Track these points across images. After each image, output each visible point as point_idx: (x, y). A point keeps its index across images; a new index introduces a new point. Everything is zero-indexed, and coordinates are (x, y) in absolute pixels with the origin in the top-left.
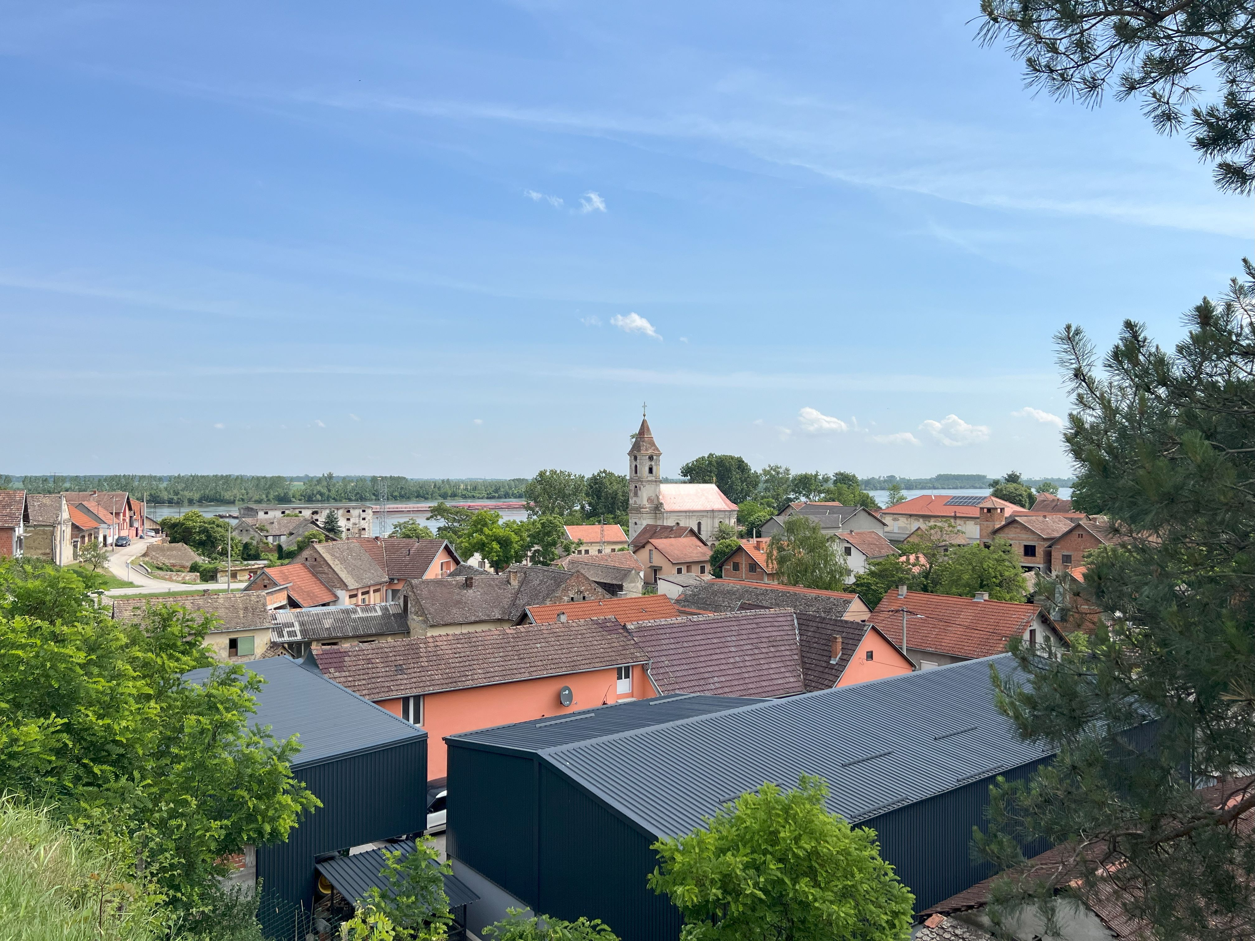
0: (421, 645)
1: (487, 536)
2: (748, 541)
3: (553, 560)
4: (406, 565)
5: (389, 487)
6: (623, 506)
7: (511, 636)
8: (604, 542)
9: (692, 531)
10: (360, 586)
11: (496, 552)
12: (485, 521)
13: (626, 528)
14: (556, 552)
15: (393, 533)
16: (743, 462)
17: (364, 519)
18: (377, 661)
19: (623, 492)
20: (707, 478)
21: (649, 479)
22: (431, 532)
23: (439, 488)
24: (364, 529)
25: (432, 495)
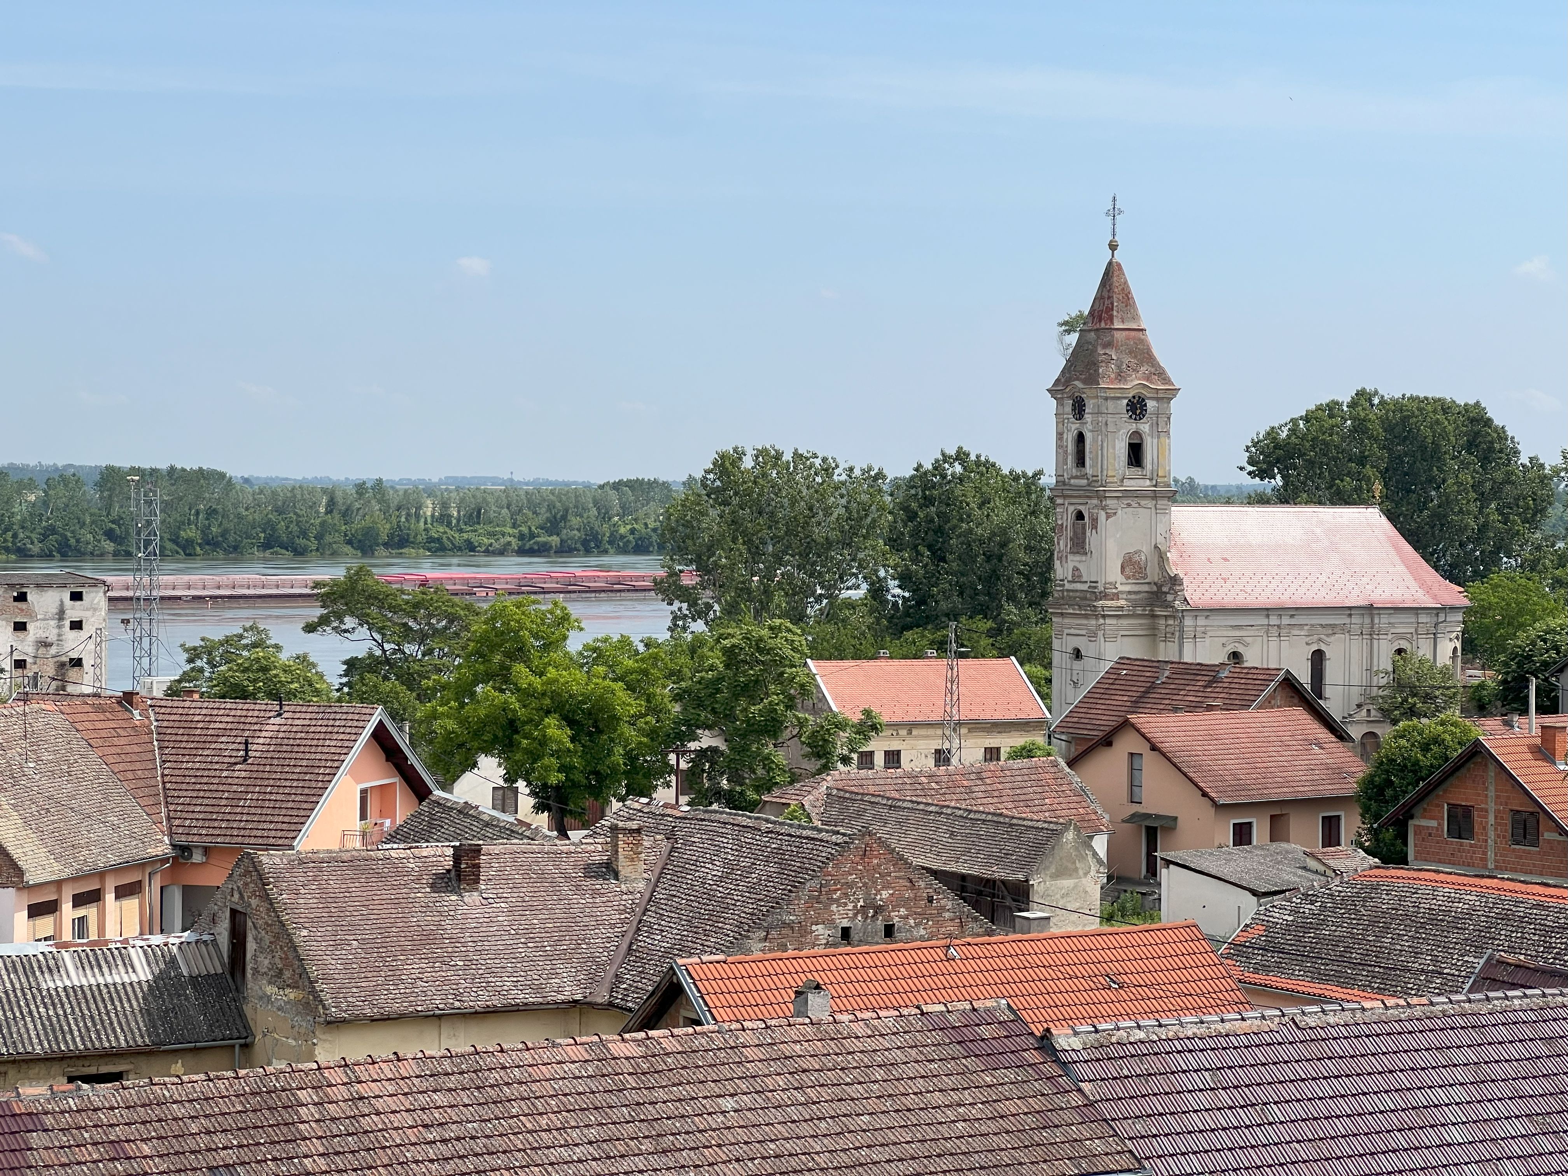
0: (302, 1095)
1: (526, 695)
2: (1509, 724)
3: (768, 786)
4: (235, 799)
5: (167, 507)
6: (1029, 589)
7: (627, 1067)
8: (959, 724)
9: (1289, 684)
10: (67, 873)
11: (556, 754)
12: (518, 639)
13: (1038, 670)
14: (780, 757)
15: (185, 677)
16: (1488, 422)
17: (77, 625)
18: (146, 1149)
19: (1031, 534)
20: (1348, 483)
21: (1130, 485)
22: (321, 676)
23: (346, 514)
24: (77, 663)
25: (319, 537)
